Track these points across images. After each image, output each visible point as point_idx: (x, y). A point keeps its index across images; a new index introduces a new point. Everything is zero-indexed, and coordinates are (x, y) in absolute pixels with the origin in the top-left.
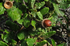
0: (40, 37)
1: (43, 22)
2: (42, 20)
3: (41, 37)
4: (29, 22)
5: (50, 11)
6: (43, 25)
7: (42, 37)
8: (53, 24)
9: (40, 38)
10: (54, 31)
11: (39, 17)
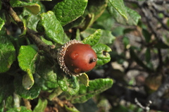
0: (57, 99)
1: (63, 52)
2: (60, 46)
3: (59, 97)
4: (13, 49)
5: (92, 8)
6: (62, 64)
7: (64, 100)
8: (102, 56)
9: (56, 102)
10: (108, 80)
11: (50, 32)
